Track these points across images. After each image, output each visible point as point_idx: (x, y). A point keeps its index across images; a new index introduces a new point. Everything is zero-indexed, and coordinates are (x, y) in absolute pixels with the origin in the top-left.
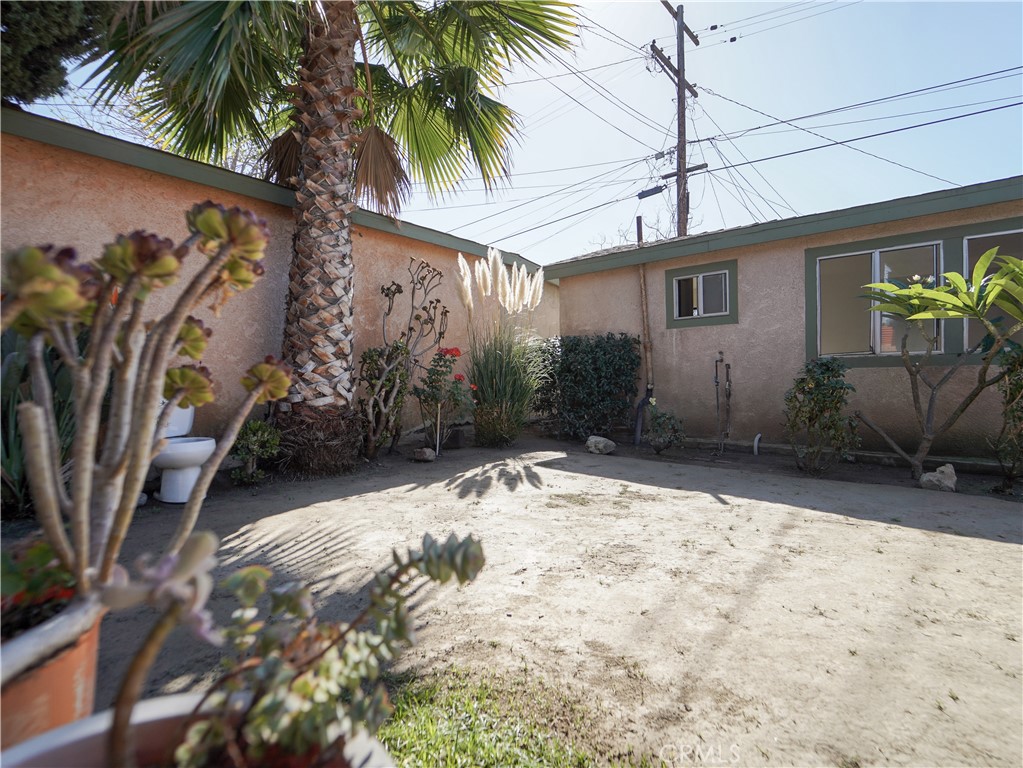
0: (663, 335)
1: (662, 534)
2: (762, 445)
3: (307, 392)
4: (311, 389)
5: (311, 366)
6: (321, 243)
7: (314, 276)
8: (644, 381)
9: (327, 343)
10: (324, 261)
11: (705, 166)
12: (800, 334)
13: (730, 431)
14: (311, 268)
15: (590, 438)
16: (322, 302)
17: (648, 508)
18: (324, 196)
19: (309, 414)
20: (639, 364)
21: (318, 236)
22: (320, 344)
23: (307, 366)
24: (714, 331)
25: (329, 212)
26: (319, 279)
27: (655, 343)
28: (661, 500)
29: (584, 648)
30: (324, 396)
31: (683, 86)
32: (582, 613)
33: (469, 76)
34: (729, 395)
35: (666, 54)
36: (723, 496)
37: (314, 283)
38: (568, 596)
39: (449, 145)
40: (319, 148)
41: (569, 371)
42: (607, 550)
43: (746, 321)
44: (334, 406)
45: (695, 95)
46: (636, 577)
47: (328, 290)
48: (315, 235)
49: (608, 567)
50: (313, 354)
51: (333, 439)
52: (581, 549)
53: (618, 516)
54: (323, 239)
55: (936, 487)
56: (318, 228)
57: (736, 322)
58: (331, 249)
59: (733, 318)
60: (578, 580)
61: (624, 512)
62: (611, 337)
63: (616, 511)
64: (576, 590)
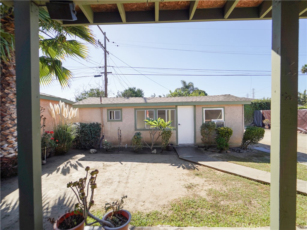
0: (106, 123)
1: (115, 174)
2: (127, 146)
3: (5, 153)
4: (7, 152)
5: (6, 145)
6: (10, 108)
7: (7, 118)
8: (102, 133)
9: (13, 138)
10: (12, 114)
11: (111, 73)
12: (134, 124)
13: (121, 144)
14: (6, 116)
15: (91, 150)
16: (11, 126)
17: (110, 168)
18: (11, 94)
19: (6, 160)
20: (101, 130)
21: (9, 106)
22: (10, 138)
23: (5, 145)
24: (118, 123)
25: (13, 99)
26: (9, 119)
27: (105, 125)
28: (112, 166)
29: (110, 200)
30: (12, 153)
31: (106, 52)
32: (107, 194)
33: (59, 64)
34: (121, 136)
35: (102, 43)
36: (122, 162)
37: (7, 120)
38: (103, 192)
39: (47, 74)
40: (9, 80)
41: (83, 132)
42: (106, 180)
43: (124, 121)
44: (15, 156)
45: (109, 54)
46: (113, 185)
47: (13, 122)
48: (7, 106)
49: (107, 184)
50: (7, 142)
51: (15, 166)
52: (101, 182)
53: (105, 172)
54: (11, 107)
55: (154, 154)
56: (9, 104)
57: (122, 121)
58: (14, 110)
59: (121, 121)
60: (103, 188)
61: (106, 170)
62: (94, 124)
63: (104, 171)
64: (104, 190)
